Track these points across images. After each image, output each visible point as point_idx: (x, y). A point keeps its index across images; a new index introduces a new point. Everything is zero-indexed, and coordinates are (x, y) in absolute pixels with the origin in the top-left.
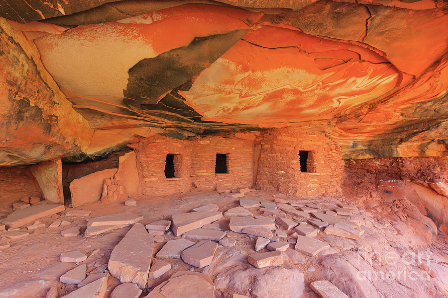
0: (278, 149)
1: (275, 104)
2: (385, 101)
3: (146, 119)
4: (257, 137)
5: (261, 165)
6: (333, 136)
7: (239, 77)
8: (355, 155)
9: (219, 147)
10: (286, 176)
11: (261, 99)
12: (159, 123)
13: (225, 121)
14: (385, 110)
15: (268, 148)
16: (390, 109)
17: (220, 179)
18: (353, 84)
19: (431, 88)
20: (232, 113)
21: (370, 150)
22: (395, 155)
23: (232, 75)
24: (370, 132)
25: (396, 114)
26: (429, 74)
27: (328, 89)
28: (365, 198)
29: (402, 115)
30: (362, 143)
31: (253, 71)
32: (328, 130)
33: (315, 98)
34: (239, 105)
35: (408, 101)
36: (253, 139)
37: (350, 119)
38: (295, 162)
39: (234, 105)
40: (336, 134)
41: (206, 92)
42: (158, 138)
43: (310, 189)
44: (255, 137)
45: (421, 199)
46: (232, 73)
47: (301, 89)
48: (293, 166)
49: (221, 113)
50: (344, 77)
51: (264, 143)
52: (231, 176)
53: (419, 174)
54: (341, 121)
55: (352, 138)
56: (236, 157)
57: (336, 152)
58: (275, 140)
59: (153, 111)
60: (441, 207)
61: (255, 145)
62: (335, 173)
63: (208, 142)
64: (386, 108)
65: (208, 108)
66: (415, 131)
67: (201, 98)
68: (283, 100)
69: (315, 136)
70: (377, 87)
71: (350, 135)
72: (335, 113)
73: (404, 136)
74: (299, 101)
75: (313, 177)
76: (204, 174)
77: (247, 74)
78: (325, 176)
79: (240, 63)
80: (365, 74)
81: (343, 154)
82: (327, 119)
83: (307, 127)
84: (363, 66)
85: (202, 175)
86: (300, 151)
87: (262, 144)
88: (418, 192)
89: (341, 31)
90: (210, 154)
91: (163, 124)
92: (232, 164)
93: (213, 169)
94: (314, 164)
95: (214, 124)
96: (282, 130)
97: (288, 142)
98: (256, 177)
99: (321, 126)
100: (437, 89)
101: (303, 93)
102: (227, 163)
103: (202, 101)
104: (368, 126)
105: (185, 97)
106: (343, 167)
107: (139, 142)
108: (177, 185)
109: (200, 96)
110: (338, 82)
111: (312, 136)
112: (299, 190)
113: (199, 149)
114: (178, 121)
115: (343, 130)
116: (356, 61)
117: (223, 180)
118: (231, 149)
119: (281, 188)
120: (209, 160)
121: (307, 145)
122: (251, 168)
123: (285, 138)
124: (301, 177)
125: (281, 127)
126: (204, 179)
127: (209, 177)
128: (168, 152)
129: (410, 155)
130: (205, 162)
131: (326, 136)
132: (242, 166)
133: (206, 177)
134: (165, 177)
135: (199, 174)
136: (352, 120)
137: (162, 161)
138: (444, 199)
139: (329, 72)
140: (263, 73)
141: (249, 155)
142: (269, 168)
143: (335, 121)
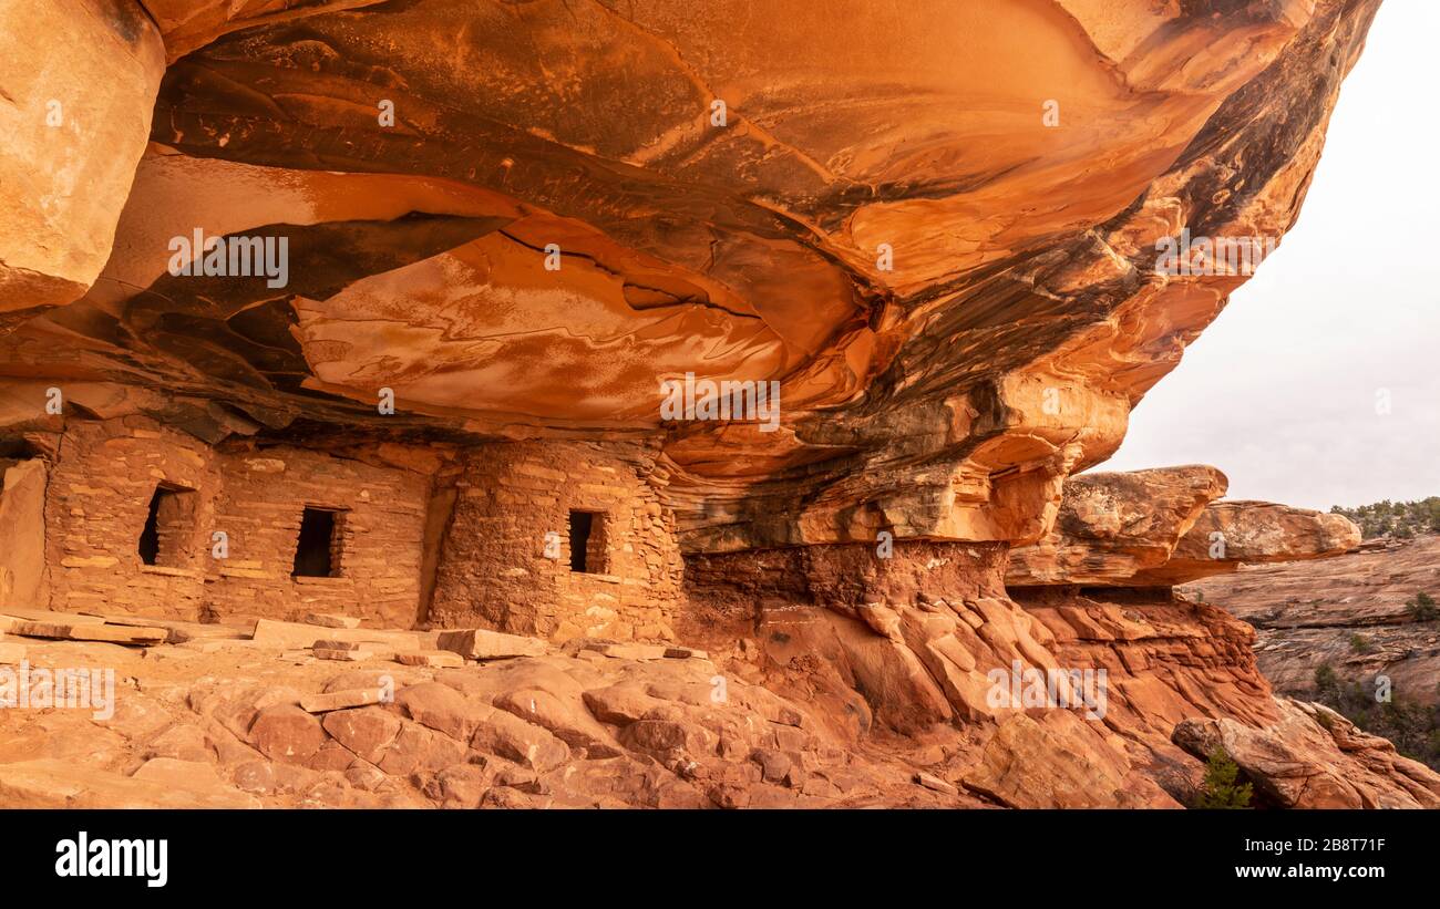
0: (510, 501)
1: (522, 370)
4: (445, 463)
5: (451, 554)
6: (656, 479)
7: (462, 292)
8: (709, 540)
9: (317, 487)
10: (530, 582)
11: (494, 350)
12: (166, 377)
15: (479, 498)
17: (311, 594)
18: (697, 350)
19: (838, 380)
20: (400, 375)
21: (742, 525)
22: (794, 540)
23: (446, 285)
24: (741, 474)
26: (829, 352)
27: (646, 351)
28: (728, 655)
29: (798, 434)
30: (727, 504)
31: (495, 286)
32: (645, 459)
33: (618, 369)
34: (431, 358)
35: (805, 402)
36: (430, 470)
38: (556, 539)
39: (417, 355)
40: (663, 471)
41: (363, 313)
42: (141, 427)
43: (594, 621)
44: (437, 464)
46: (447, 282)
47: (590, 343)
48: (549, 553)
49: (363, 374)
50: (680, 331)
51: (465, 484)
52: (347, 585)
54: (676, 438)
55: (701, 490)
56: (370, 525)
57: (662, 524)
58: (505, 474)
60: (880, 662)
61: (436, 490)
62: (660, 584)
63: (281, 464)
65: (337, 351)
66: (827, 477)
67: (339, 325)
68: (545, 362)
69: (611, 470)
70: (746, 363)
71: (698, 480)
73: (804, 489)
74: (581, 370)
75: (602, 586)
76: (251, 574)
77: (479, 289)
78: (631, 587)
79: (471, 265)
80: (719, 332)
81: (681, 537)
82: (642, 430)
83: (594, 445)
84: (714, 316)
85: (246, 578)
86: (572, 511)
87: (458, 488)
88: (839, 632)
89: (670, 250)
90: (282, 506)
91: (176, 379)
92: (355, 546)
93: (286, 558)
94: (606, 551)
95: (332, 403)
96: (524, 446)
97: (539, 483)
98: (432, 594)
99: (628, 447)
100: (848, 385)
101: (592, 351)
102: (336, 542)
103: (339, 331)
104: (735, 456)
105: (302, 314)
106: (680, 575)
107: (65, 429)
108: (173, 595)
109: (337, 318)
110: (668, 339)
111: (604, 469)
112: (564, 624)
113: (243, 487)
114: (229, 378)
115: (681, 465)
116: (701, 303)
117: (320, 597)
118: (358, 495)
119: (511, 619)
120: (274, 528)
121: (590, 495)
122: (414, 563)
123: (532, 470)
124: (571, 585)
125: (525, 437)
126: (253, 592)
127: (271, 587)
128: (164, 477)
129: (822, 538)
130: (262, 531)
131: (640, 475)
132: (387, 554)
133: (260, 587)
134: (139, 559)
135: (236, 573)
136: (699, 438)
137: (141, 503)
138: (884, 641)
139: (651, 316)
140: (514, 294)
141: (411, 520)
142: (478, 560)
143: (661, 437)
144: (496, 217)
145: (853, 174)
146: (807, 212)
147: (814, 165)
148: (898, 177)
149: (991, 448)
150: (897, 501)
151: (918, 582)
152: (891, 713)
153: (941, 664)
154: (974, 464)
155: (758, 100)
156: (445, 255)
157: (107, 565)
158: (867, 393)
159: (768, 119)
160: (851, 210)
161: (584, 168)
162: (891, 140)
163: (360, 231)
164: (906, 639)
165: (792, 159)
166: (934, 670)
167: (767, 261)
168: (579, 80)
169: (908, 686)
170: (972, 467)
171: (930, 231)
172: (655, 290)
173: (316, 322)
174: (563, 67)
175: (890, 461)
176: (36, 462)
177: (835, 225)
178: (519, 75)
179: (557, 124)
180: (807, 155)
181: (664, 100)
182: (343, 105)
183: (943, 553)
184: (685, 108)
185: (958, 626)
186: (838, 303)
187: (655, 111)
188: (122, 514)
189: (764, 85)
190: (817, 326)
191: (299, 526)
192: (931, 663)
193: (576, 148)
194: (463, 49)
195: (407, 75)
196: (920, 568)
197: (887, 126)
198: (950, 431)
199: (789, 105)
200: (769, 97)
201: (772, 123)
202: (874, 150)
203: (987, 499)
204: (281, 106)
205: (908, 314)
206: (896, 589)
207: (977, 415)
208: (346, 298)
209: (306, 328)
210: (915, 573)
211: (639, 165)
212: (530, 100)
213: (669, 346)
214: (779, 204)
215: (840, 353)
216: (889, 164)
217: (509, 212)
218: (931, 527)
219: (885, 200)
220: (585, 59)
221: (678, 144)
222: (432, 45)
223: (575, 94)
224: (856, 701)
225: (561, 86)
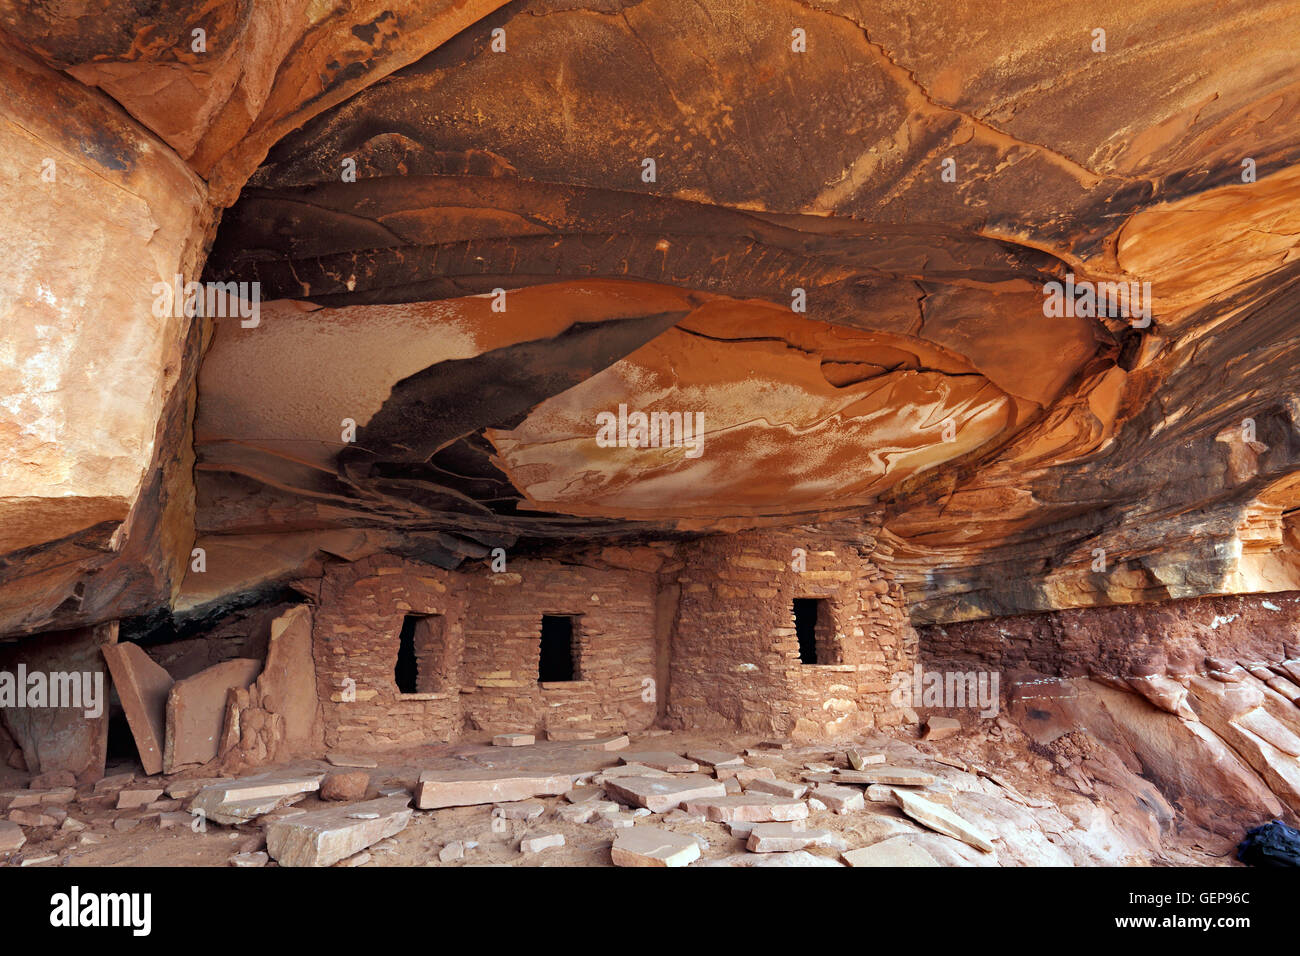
0: (732, 595)
1: (725, 467)
2: (990, 460)
3: (368, 504)
4: (666, 560)
5: (681, 650)
6: (879, 556)
8: (942, 610)
9: (552, 595)
10: (762, 678)
12: (397, 518)
13: (583, 512)
14: (995, 482)
15: (701, 593)
16: (1004, 481)
17: (557, 698)
18: (912, 420)
19: (1081, 431)
20: (606, 487)
21: (978, 593)
22: (1041, 605)
23: (630, 393)
24: (973, 541)
25: (1020, 492)
26: (1067, 401)
27: (855, 429)
29: (1035, 495)
30: (956, 572)
31: (681, 386)
32: (865, 537)
33: (826, 451)
34: (633, 466)
35: (1041, 459)
36: (653, 567)
37: (918, 505)
38: (783, 632)
39: (617, 467)
40: (886, 547)
41: (555, 433)
42: (385, 564)
43: (832, 714)
44: (658, 561)
45: (1121, 727)
46: (631, 390)
47: (792, 430)
48: (778, 647)
49: (574, 490)
50: (889, 403)
51: (688, 579)
52: (588, 687)
53: (1105, 656)
54: (897, 512)
55: (928, 560)
56: (603, 626)
57: (891, 601)
58: (723, 568)
59: (394, 483)
60: (1170, 744)
61: (660, 586)
62: (896, 665)
64: (997, 478)
65: (542, 473)
66: (1073, 536)
67: (535, 449)
68: (748, 455)
69: (831, 553)
70: (968, 426)
71: (925, 551)
72: (876, 489)
73: (1049, 549)
74: (788, 458)
75: (836, 677)
76: (503, 684)
77: (666, 392)
78: (867, 673)
79: (652, 369)
80: (935, 398)
81: (912, 609)
82: (858, 507)
83: (810, 528)
84: (927, 381)
85: (499, 688)
86: (795, 600)
87: (681, 584)
88: (1111, 708)
89: (872, 316)
90: (523, 617)
91: (406, 518)
92: (592, 649)
93: (531, 666)
94: (836, 639)
95: (548, 520)
96: (739, 538)
97: (758, 575)
98: (668, 690)
99: (845, 526)
100: (1093, 435)
101: (795, 438)
102: (575, 646)
103: (536, 454)
104: (963, 525)
105: (499, 444)
106: (916, 649)
107: (324, 574)
108: (430, 718)
109: (533, 442)
110: (878, 414)
111: (823, 554)
112: (801, 721)
113: (488, 602)
114: (450, 510)
115: (904, 538)
116: (910, 369)
117: (565, 702)
118: (589, 599)
119: (747, 717)
120: (518, 638)
121: (812, 582)
122: (648, 659)
123: (751, 563)
124: (804, 679)
125: (739, 528)
126: (504, 701)
127: (521, 695)
128: (410, 608)
129: (1075, 603)
130: (508, 642)
131: (861, 554)
132: (622, 653)
133: (511, 695)
134: (395, 688)
135: (489, 684)
136: (922, 509)
137: (392, 637)
138: (1172, 720)
139: (856, 392)
140: (703, 391)
141: (641, 617)
142: (707, 656)
143: (879, 512)
144: (665, 314)
145: (1127, 168)
146: (1057, 235)
147: (1070, 167)
148: (1195, 160)
149: (1288, 484)
150: (1168, 557)
151: (1203, 646)
152: (1196, 806)
153: (1255, 748)
154: (1264, 506)
155: (989, 82)
156: (622, 363)
157: (368, 698)
158: (1117, 440)
159: (1003, 108)
160: (1119, 221)
161: (754, 233)
162: (1192, 101)
163: (525, 355)
164: (1200, 716)
165: (1038, 162)
166: (1245, 753)
167: (989, 309)
168: (729, 108)
169: (1214, 775)
170: (1261, 508)
171: (1230, 231)
172: (858, 363)
173: (514, 449)
174: (704, 93)
175: (1153, 512)
176: (301, 608)
177: (1094, 248)
178: (649, 120)
179: (710, 179)
180: (1059, 153)
181: (849, 112)
182: (456, 213)
183: (1229, 608)
184: (881, 117)
185: (1268, 697)
186: (1077, 343)
187: (838, 130)
188: (377, 648)
189: (997, 54)
190: (1050, 374)
191: (539, 634)
192: (1237, 744)
193: (740, 206)
194: (569, 100)
195: (508, 152)
196: (1202, 629)
197: (1192, 78)
198: (1229, 471)
199: (1035, 79)
200: (1004, 73)
201: (1008, 113)
202: (1163, 124)
203: (1281, 542)
204: (389, 229)
205: (1173, 344)
206: (1176, 658)
207: (1266, 448)
208: (533, 423)
209: (507, 455)
210: (1197, 636)
211: (825, 214)
212: (670, 153)
213: (880, 420)
214: (1018, 231)
215: (1084, 400)
216: (1187, 140)
217: (680, 305)
218: (1215, 585)
219: (1170, 200)
220: (731, 75)
221: (874, 174)
222: (528, 102)
223: (726, 130)
224: (1147, 793)
225: (705, 124)
